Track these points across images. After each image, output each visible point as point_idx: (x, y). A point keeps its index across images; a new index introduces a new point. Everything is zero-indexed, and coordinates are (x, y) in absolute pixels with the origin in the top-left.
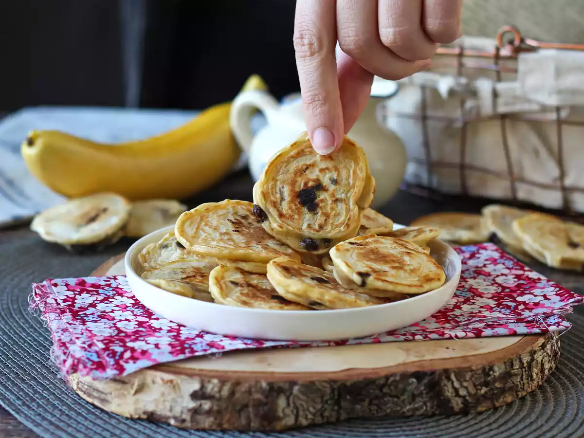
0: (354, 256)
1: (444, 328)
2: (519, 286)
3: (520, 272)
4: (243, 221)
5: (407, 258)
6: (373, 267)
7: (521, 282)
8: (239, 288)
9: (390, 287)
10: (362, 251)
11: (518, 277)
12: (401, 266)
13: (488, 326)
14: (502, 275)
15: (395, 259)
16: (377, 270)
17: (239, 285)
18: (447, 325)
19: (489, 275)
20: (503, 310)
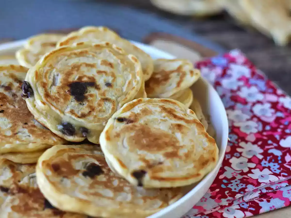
0: (126, 143)
1: (222, 207)
2: (278, 120)
3: (273, 98)
4: (6, 93)
5: (178, 135)
6: (147, 158)
7: (280, 114)
8: (9, 198)
9: (168, 185)
10: (133, 134)
11: (275, 105)
12: (175, 150)
13: (263, 196)
14: (259, 102)
15: (167, 140)
16: (151, 162)
17: (9, 191)
18: (224, 202)
19: (245, 102)
20: (271, 164)
